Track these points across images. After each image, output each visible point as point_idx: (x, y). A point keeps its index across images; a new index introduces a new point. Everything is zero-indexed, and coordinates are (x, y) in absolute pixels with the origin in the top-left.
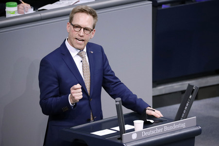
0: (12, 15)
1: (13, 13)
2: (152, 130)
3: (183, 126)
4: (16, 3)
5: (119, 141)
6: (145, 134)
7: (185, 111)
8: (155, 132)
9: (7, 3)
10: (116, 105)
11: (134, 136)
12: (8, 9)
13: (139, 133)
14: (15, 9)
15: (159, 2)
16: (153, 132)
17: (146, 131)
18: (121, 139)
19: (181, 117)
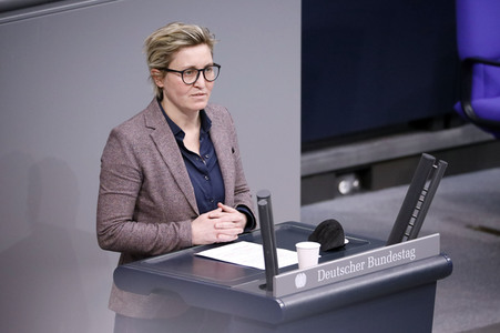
2: (341, 265)
3: (411, 255)
6: (325, 275)
7: (412, 221)
8: (348, 270)
10: (260, 207)
13: (311, 273)
16: (344, 271)
17: (325, 268)
19: (403, 234)
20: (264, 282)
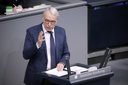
0: (10, 14)
1: (10, 13)
3: (104, 71)
4: (12, 7)
5: (68, 80)
6: (82, 76)
8: (88, 75)
9: (7, 7)
11: (76, 77)
12: (7, 10)
13: (79, 75)
14: (11, 10)
15: (93, 6)
16: (87, 75)
17: (82, 74)
18: (68, 78)
19: (102, 66)
20: (68, 77)
